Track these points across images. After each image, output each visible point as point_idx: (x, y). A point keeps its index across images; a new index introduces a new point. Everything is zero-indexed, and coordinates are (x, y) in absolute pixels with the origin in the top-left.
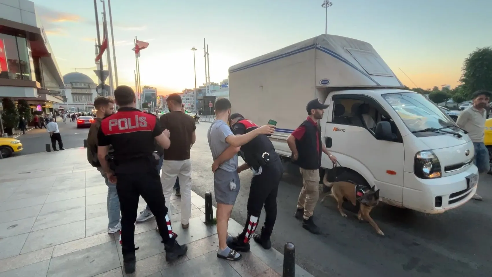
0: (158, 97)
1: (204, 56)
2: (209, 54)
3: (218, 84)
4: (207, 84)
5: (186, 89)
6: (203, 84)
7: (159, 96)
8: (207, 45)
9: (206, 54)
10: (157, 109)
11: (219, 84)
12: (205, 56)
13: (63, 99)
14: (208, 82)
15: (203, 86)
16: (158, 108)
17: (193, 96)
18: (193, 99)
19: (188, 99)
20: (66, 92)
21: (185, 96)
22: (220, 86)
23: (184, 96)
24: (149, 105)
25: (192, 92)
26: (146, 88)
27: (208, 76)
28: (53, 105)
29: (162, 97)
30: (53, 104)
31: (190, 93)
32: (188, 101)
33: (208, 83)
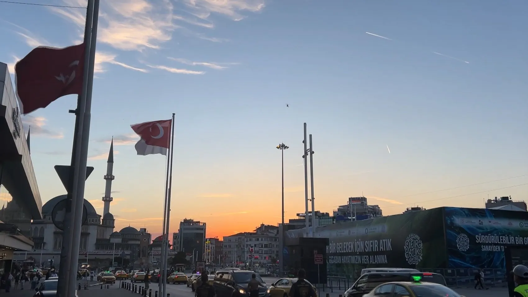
0: (208, 240)
1: (303, 157)
2: (313, 152)
3: (327, 214)
4: (310, 214)
5: (263, 225)
6: (298, 215)
7: (210, 239)
8: (311, 136)
9: (308, 152)
10: (202, 265)
11: (331, 215)
12: (305, 157)
13: (33, 244)
14: (310, 209)
15: (297, 218)
16: (204, 263)
17: (276, 240)
18: (275, 246)
19: (266, 246)
20: (45, 230)
21: (260, 239)
22: (333, 218)
23: (258, 240)
24: (188, 258)
25: (275, 231)
26: (186, 223)
27: (310, 197)
28: (16, 254)
29: (214, 242)
30: (15, 252)
31: (270, 232)
32: (266, 249)
33: (310, 212)
